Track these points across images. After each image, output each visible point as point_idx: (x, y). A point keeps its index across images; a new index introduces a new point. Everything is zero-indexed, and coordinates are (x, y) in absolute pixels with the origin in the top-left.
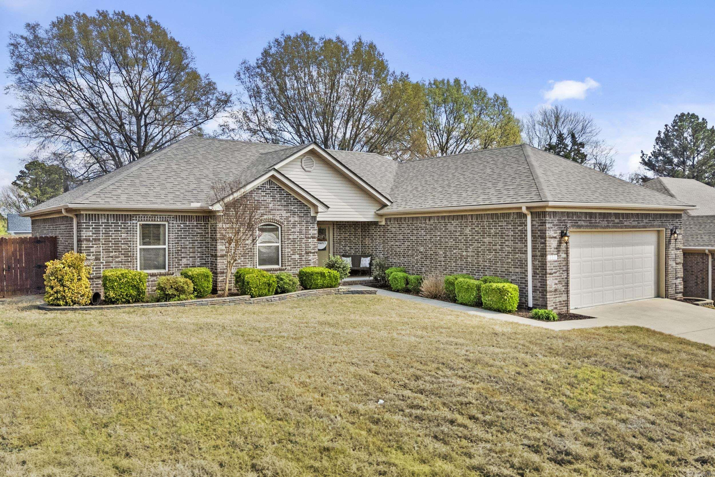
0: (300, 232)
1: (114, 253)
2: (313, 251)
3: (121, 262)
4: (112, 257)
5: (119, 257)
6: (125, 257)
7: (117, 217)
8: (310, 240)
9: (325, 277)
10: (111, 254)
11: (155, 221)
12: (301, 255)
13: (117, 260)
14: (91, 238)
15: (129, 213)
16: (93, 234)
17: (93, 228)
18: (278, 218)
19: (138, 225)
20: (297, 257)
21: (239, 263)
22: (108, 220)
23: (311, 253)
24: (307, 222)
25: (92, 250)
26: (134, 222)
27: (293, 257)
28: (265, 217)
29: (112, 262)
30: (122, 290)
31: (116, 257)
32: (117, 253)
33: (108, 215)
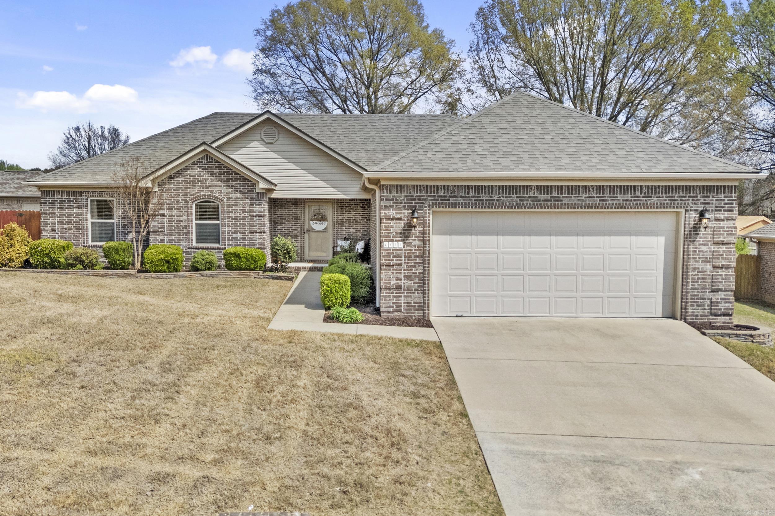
0: (244, 210)
1: (67, 226)
2: (259, 231)
3: (73, 234)
4: (66, 229)
5: (71, 229)
6: (77, 229)
7: (69, 193)
8: (255, 219)
9: (240, 258)
10: (65, 226)
11: (102, 196)
12: (244, 234)
13: (70, 231)
14: (48, 212)
15: (80, 190)
16: (49, 208)
17: (49, 203)
18: (216, 195)
19: (88, 200)
20: (239, 236)
21: (173, 240)
22: (62, 196)
23: (256, 232)
24: (252, 199)
25: (49, 222)
26: (85, 198)
27: (234, 236)
28: (202, 193)
29: (66, 233)
30: (39, 257)
31: (69, 229)
32: (70, 226)
33: (62, 191)
